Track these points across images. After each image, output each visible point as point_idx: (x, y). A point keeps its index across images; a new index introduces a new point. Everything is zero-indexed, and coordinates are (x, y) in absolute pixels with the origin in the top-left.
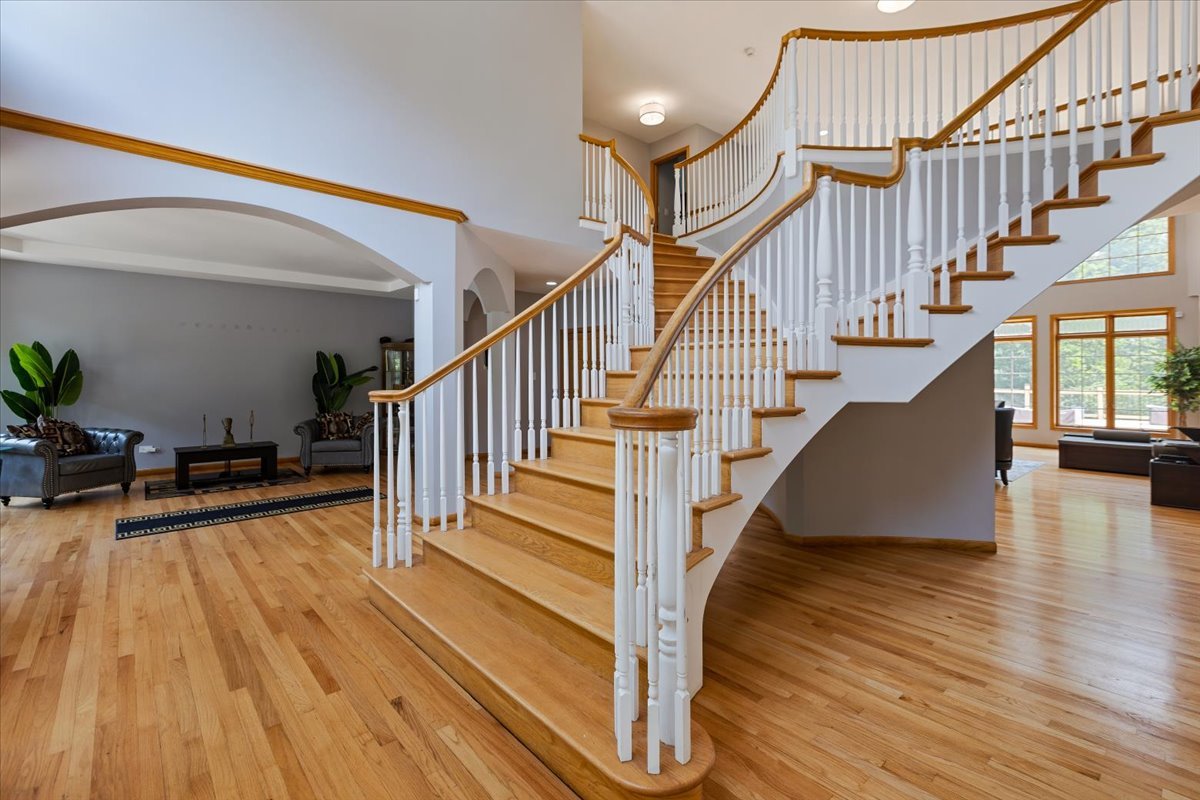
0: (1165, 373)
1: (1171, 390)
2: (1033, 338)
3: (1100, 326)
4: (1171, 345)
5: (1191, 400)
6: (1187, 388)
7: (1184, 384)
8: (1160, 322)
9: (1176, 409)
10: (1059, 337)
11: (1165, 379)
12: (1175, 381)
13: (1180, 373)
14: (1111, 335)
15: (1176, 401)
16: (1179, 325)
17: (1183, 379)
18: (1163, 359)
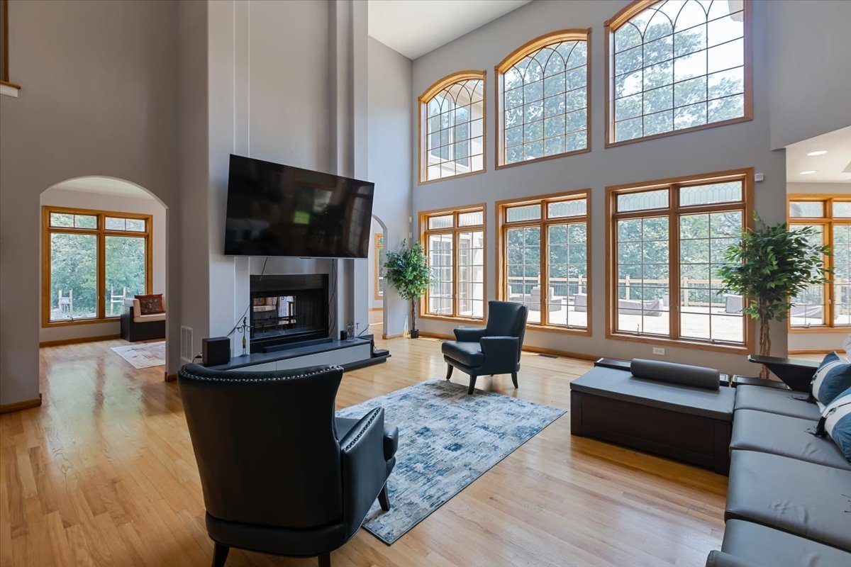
0: (739, 263)
1: (750, 287)
2: (588, 219)
3: (660, 199)
4: (748, 222)
5: (775, 302)
6: (773, 285)
7: (767, 278)
8: (732, 191)
9: (755, 316)
10: (617, 216)
11: (741, 270)
12: (754, 273)
13: (763, 262)
14: (675, 212)
15: (755, 304)
16: (760, 193)
17: (767, 271)
18: (735, 242)
